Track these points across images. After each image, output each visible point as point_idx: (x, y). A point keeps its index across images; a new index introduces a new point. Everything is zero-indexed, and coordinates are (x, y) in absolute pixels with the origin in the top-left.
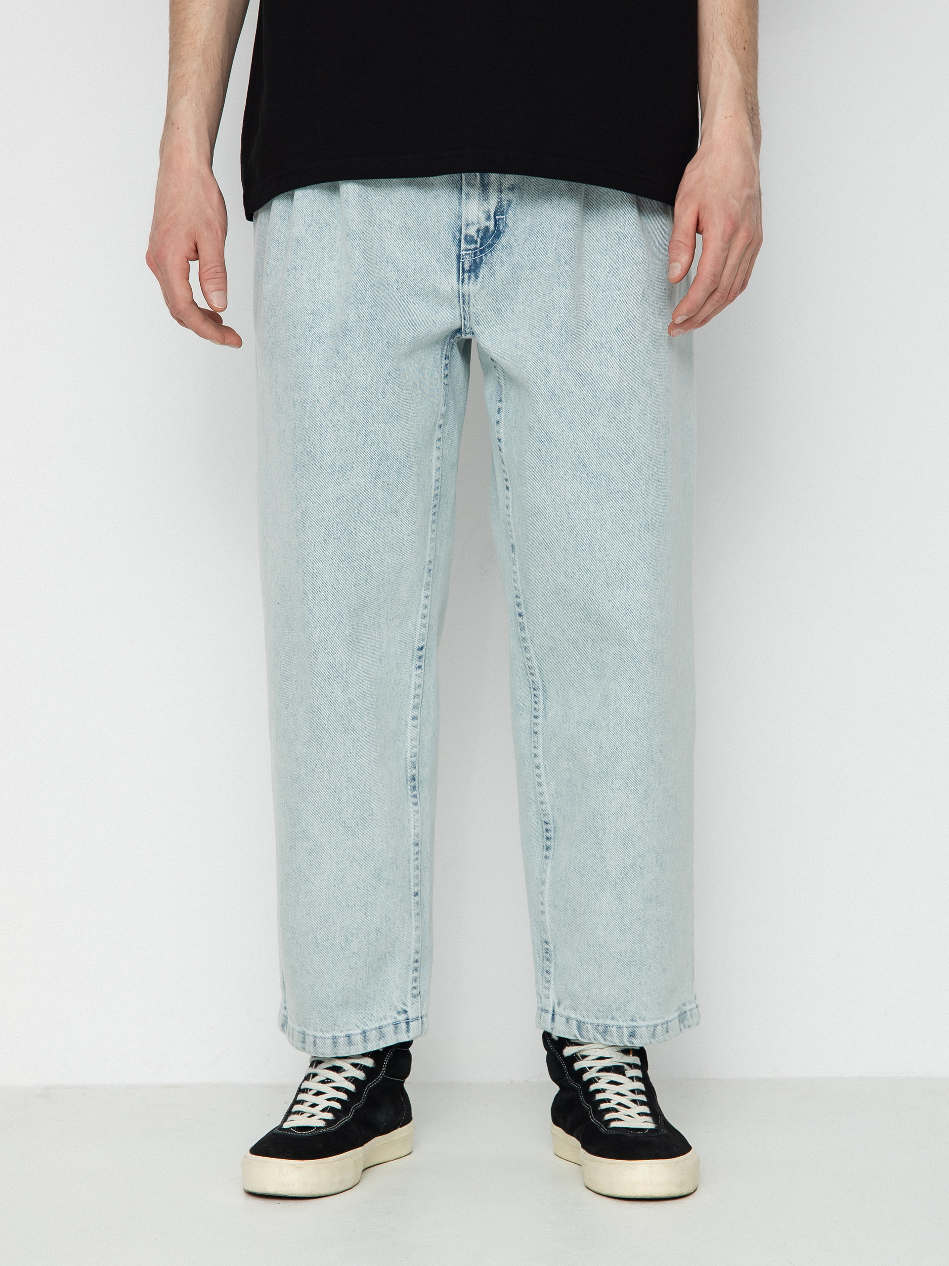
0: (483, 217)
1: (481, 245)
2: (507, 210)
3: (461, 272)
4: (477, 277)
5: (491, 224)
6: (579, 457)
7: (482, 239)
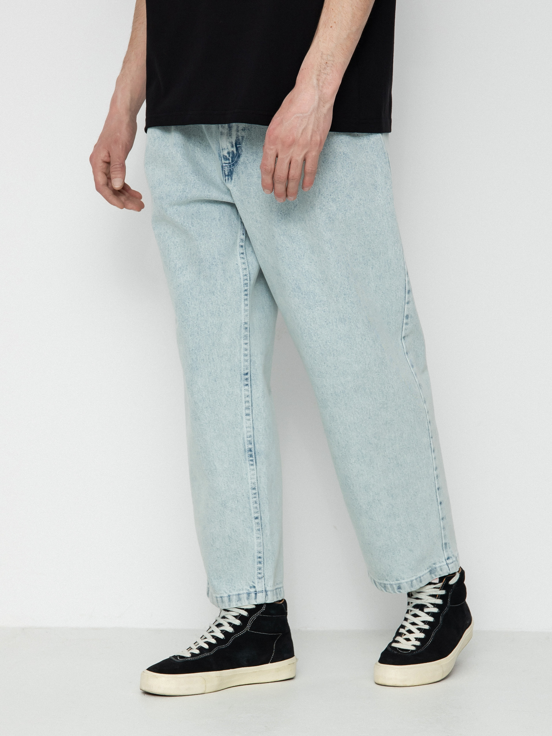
0: (229, 146)
1: (232, 161)
2: (242, 143)
3: (224, 176)
4: (232, 179)
5: (234, 149)
6: (296, 284)
7: (232, 158)
